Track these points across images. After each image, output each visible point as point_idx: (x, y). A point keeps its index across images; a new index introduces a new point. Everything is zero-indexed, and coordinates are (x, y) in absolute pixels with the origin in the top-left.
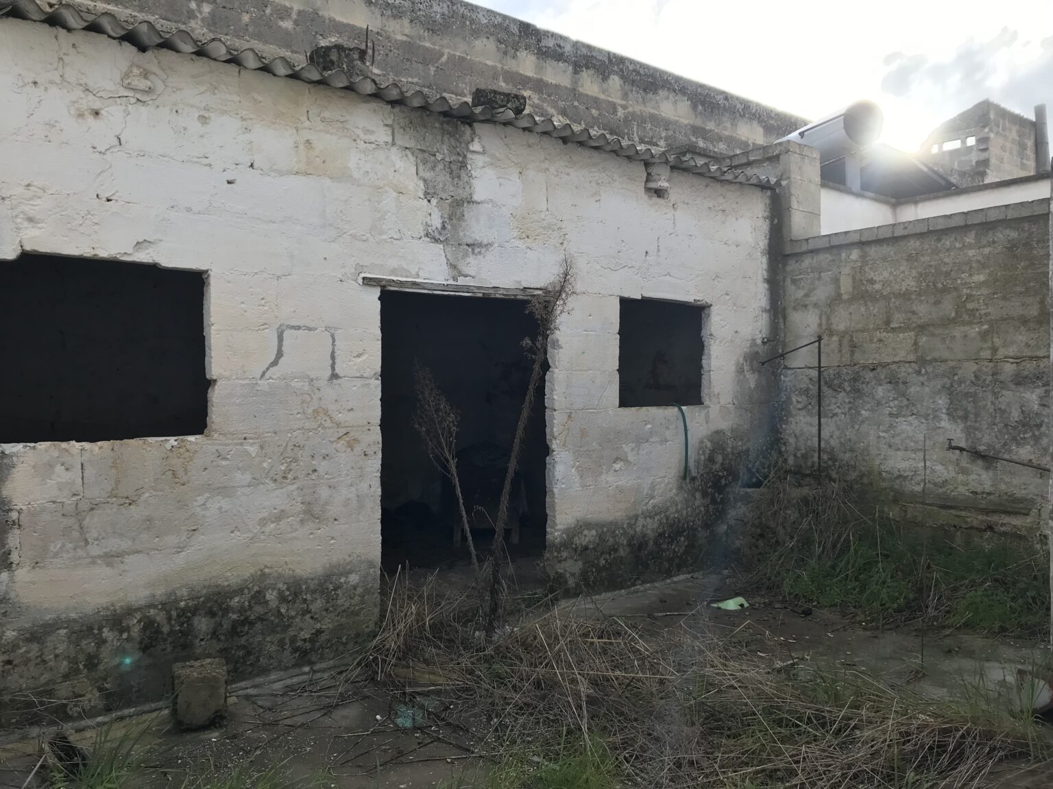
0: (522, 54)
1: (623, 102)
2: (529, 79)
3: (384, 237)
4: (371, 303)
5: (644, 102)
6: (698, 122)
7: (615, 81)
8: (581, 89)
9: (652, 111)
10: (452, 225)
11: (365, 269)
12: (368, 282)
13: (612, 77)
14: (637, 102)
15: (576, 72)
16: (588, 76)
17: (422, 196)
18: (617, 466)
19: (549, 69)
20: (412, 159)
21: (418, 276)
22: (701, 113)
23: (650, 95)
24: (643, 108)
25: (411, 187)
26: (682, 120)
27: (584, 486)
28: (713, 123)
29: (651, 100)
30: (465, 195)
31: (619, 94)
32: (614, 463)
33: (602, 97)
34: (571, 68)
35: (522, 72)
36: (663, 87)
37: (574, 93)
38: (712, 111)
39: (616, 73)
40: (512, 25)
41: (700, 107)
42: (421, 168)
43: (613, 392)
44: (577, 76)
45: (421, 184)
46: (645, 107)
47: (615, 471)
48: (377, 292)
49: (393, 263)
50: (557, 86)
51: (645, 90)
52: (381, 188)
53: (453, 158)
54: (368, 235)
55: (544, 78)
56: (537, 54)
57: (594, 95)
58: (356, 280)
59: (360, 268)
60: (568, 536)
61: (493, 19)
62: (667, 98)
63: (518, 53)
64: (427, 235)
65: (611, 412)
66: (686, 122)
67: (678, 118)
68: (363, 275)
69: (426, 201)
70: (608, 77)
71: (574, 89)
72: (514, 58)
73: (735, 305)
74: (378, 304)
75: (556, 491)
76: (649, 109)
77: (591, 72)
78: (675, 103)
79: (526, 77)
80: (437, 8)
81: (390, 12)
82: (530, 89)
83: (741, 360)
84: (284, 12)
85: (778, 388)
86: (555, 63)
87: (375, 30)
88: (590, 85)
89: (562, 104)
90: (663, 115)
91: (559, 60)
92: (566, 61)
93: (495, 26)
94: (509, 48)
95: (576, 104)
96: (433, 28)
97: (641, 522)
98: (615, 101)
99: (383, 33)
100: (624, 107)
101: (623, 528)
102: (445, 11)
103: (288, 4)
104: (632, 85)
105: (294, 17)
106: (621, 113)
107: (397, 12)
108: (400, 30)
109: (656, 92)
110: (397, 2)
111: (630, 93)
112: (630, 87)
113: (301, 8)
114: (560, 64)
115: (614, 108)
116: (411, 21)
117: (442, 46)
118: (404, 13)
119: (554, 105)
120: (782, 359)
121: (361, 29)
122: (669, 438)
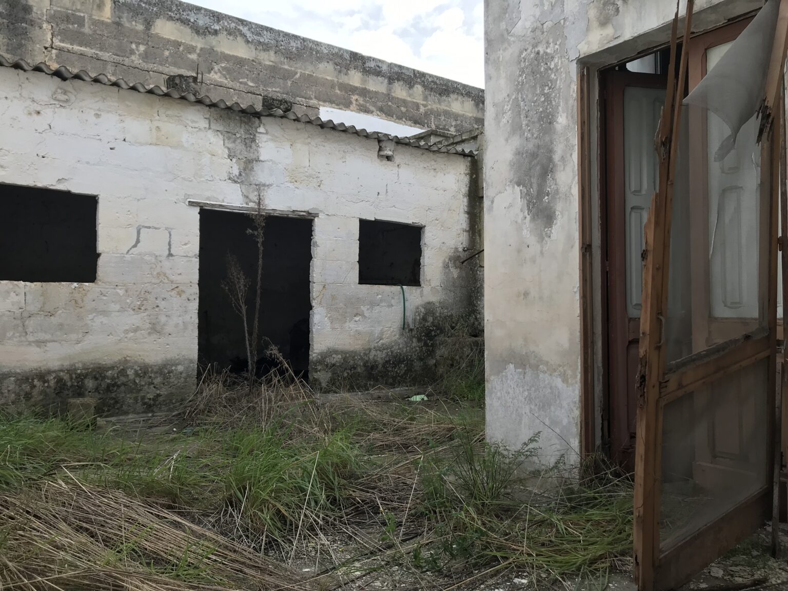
0: (352, 72)
1: (425, 103)
2: (356, 88)
3: (202, 179)
5: (439, 102)
6: (480, 115)
7: (418, 89)
8: (393, 94)
9: (446, 108)
10: (245, 174)
11: (190, 197)
12: (192, 204)
13: (416, 86)
14: (434, 102)
15: (390, 83)
16: (399, 85)
17: (227, 157)
18: (357, 318)
19: (371, 81)
20: (221, 136)
21: (223, 201)
22: (482, 108)
23: (444, 98)
24: (439, 106)
25: (220, 152)
26: (467, 114)
27: (333, 329)
29: (445, 100)
30: (255, 157)
31: (421, 97)
32: (355, 316)
33: (409, 99)
34: (386, 80)
35: (351, 84)
36: (453, 92)
37: (388, 96)
39: (419, 84)
40: (345, 54)
41: (481, 105)
42: (226, 141)
43: (354, 274)
44: (391, 86)
45: (227, 151)
47: (356, 321)
48: (198, 210)
49: (208, 194)
50: (376, 93)
51: (440, 94)
52: (201, 152)
53: (247, 136)
54: (193, 178)
55: (367, 87)
56: (363, 72)
57: (403, 98)
58: (184, 203)
59: (188, 196)
60: (322, 357)
61: (332, 50)
62: (457, 99)
63: (349, 72)
64: (230, 179)
65: (353, 287)
68: (189, 200)
69: (229, 160)
70: (414, 86)
71: (389, 94)
72: (346, 74)
73: (442, 226)
74: (198, 216)
75: (314, 330)
76: (443, 107)
77: (401, 83)
78: (463, 102)
79: (354, 86)
80: (293, 44)
81: (261, 48)
82: (357, 94)
83: (447, 260)
84: (191, 49)
85: (475, 279)
86: (375, 78)
87: (251, 59)
88: (400, 91)
89: (379, 104)
90: (454, 110)
91: (378, 76)
92: (383, 76)
93: (333, 54)
94: (343, 69)
95: (390, 103)
96: (290, 56)
97: (373, 353)
98: (418, 101)
99: (257, 61)
100: (425, 106)
101: (360, 355)
102: (299, 45)
103: (194, 44)
104: (431, 91)
105: (198, 51)
106: (422, 109)
107: (266, 47)
108: (268, 58)
109: (448, 96)
110: (267, 41)
111: (429, 96)
112: (429, 93)
113: (203, 46)
114: (379, 78)
115: (417, 106)
116: (276, 53)
117: (296, 68)
118: (271, 47)
119: (374, 104)
120: (478, 261)
121: (242, 58)
122: (393, 304)
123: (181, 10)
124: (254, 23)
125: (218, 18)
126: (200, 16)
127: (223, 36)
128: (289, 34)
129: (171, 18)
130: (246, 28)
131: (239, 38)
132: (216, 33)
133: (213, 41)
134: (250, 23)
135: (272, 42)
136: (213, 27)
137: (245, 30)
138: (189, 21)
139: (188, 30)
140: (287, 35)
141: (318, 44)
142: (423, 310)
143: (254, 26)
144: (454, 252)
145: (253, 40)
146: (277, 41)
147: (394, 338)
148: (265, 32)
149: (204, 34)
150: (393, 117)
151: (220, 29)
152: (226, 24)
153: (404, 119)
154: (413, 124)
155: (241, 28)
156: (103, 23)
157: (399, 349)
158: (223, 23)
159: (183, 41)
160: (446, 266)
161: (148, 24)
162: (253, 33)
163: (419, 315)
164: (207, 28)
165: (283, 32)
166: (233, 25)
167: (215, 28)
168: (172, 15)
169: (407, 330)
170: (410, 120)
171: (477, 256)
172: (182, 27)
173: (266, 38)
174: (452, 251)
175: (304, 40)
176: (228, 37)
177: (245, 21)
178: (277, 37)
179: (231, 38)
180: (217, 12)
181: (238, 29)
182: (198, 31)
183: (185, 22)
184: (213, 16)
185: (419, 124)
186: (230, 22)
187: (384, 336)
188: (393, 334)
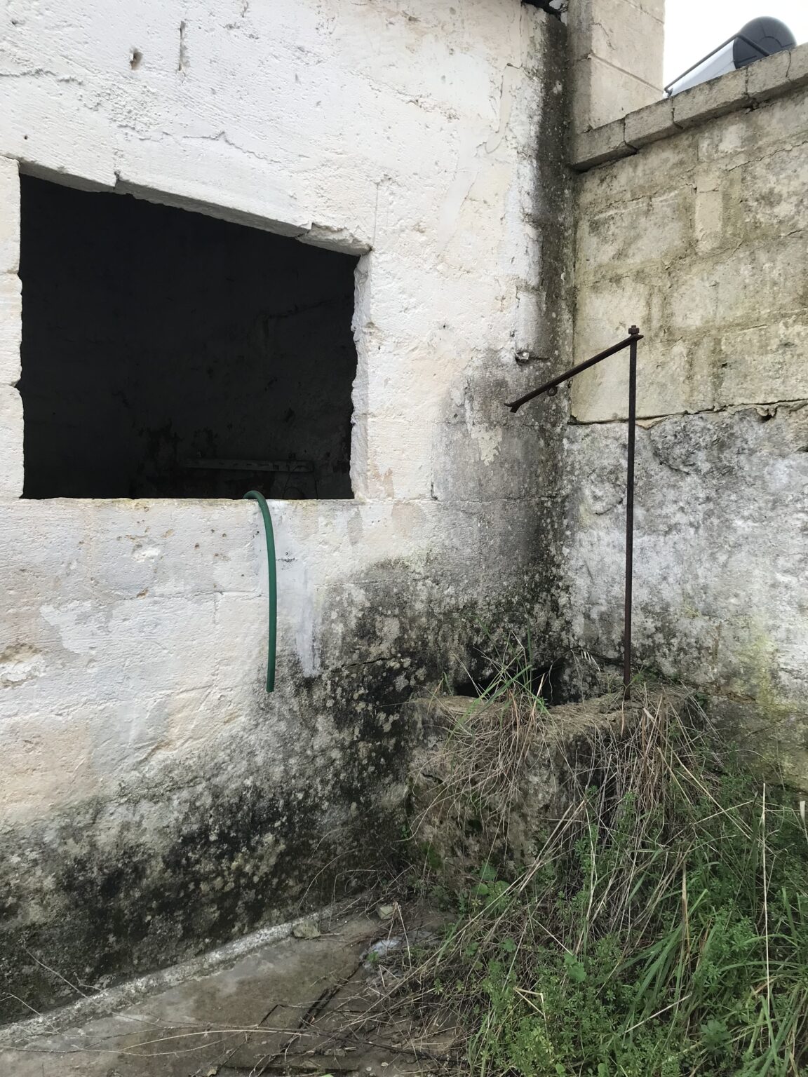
83: (458, 396)
122: (223, 582)
142: (360, 596)
144: (486, 367)
147: (225, 732)
157: (249, 773)
160: (455, 420)
163: (343, 616)
169: (289, 689)
174: (478, 362)
187: (175, 731)
188: (223, 712)
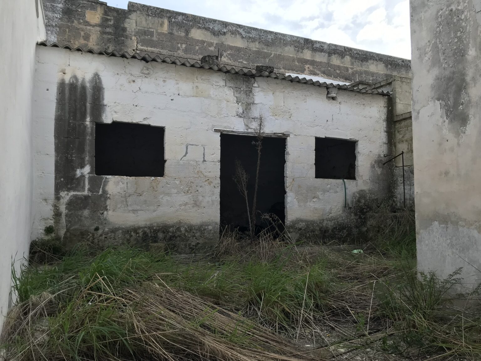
0: (306, 51)
1: (352, 67)
3: (222, 116)
4: (217, 138)
5: (361, 66)
6: (389, 72)
7: (348, 58)
8: (331, 63)
9: (365, 69)
10: (246, 112)
11: (215, 127)
12: (216, 131)
13: (346, 57)
14: (358, 66)
15: (329, 56)
16: (335, 57)
17: (236, 102)
18: (315, 200)
19: (317, 56)
20: (232, 90)
21: (234, 129)
22: (390, 68)
23: (365, 63)
24: (361, 68)
25: (232, 100)
26: (380, 72)
27: (300, 206)
28: (396, 72)
29: (365, 65)
30: (252, 101)
31: (350, 63)
32: (313, 198)
33: (342, 65)
34: (327, 54)
35: (305, 58)
36: (371, 59)
37: (328, 64)
38: (396, 67)
39: (348, 55)
40: (301, 40)
41: (389, 66)
42: (235, 93)
43: (312, 172)
44: (330, 58)
45: (235, 99)
46: (362, 67)
47: (313, 202)
48: (219, 134)
49: (225, 125)
50: (321, 62)
51: (362, 61)
52: (221, 100)
53: (248, 89)
54: (216, 116)
55: (315, 59)
56: (312, 50)
57: (338, 65)
58: (212, 130)
59: (213, 126)
60: (293, 223)
61: (293, 38)
62: (373, 63)
63: (303, 51)
64: (237, 115)
65: (311, 180)
66: (382, 73)
67: (378, 72)
68: (214, 128)
69: (237, 104)
70: (344, 57)
71: (329, 63)
73: (370, 141)
74: (220, 138)
75: (288, 206)
76: (364, 69)
77: (336, 55)
78: (377, 65)
79: (307, 60)
80: (269, 37)
81: (251, 40)
82: (309, 64)
83: (373, 163)
84: (211, 44)
85: (393, 175)
86: (320, 53)
87: (245, 47)
88: (336, 61)
89: (323, 69)
90: (371, 70)
91: (321, 52)
92: (325, 52)
93: (294, 41)
94: (300, 49)
95: (329, 69)
96: (268, 44)
97: (325, 222)
98: (348, 66)
99: (248, 48)
100: (352, 69)
101: (317, 223)
102: (273, 37)
103: (212, 42)
104: (356, 59)
105: (214, 45)
106: (350, 71)
107: (253, 40)
108: (255, 46)
109: (367, 61)
110: (254, 36)
111: (355, 63)
112: (355, 60)
113: (217, 42)
114: (322, 53)
115: (347, 69)
116: (259, 43)
117: (271, 51)
118: (256, 40)
119: (319, 70)
120: (394, 163)
121: (239, 47)
122: (338, 191)
123: (205, 23)
124: (246, 26)
125: (226, 25)
126: (216, 25)
127: (228, 35)
128: (267, 31)
129: (199, 28)
130: (242, 30)
131: (238, 36)
132: (225, 34)
133: (223, 38)
134: (244, 26)
135: (257, 37)
136: (223, 31)
137: (241, 31)
138: (210, 28)
139: (209, 34)
140: (266, 32)
141: (284, 35)
142: (358, 195)
143: (246, 28)
144: (378, 157)
145: (246, 36)
146: (260, 36)
147: (339, 213)
148: (253, 31)
149: (218, 35)
150: (331, 77)
151: (227, 31)
152: (230, 28)
153: (339, 78)
154: (344, 81)
155: (239, 30)
156: (163, 34)
157: (342, 220)
158: (229, 28)
159: (206, 40)
160: (373, 167)
161: (187, 32)
162: (246, 32)
163: (355, 198)
164: (219, 31)
165: (263, 30)
166: (234, 28)
167: (224, 31)
168: (200, 26)
169: (347, 208)
170: (343, 78)
171: (393, 160)
172: (206, 32)
173: (253, 34)
175: (276, 34)
176: (232, 35)
177: (241, 25)
178: (260, 33)
179: (233, 36)
180: (225, 22)
181: (237, 31)
182: (215, 33)
183: (207, 29)
184: (223, 24)
185: (348, 80)
186: (233, 27)
187: (332, 212)
188: (338, 210)
